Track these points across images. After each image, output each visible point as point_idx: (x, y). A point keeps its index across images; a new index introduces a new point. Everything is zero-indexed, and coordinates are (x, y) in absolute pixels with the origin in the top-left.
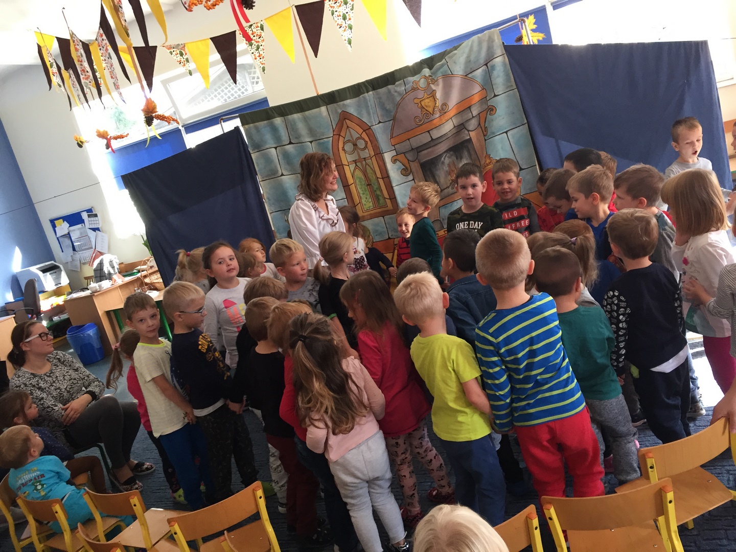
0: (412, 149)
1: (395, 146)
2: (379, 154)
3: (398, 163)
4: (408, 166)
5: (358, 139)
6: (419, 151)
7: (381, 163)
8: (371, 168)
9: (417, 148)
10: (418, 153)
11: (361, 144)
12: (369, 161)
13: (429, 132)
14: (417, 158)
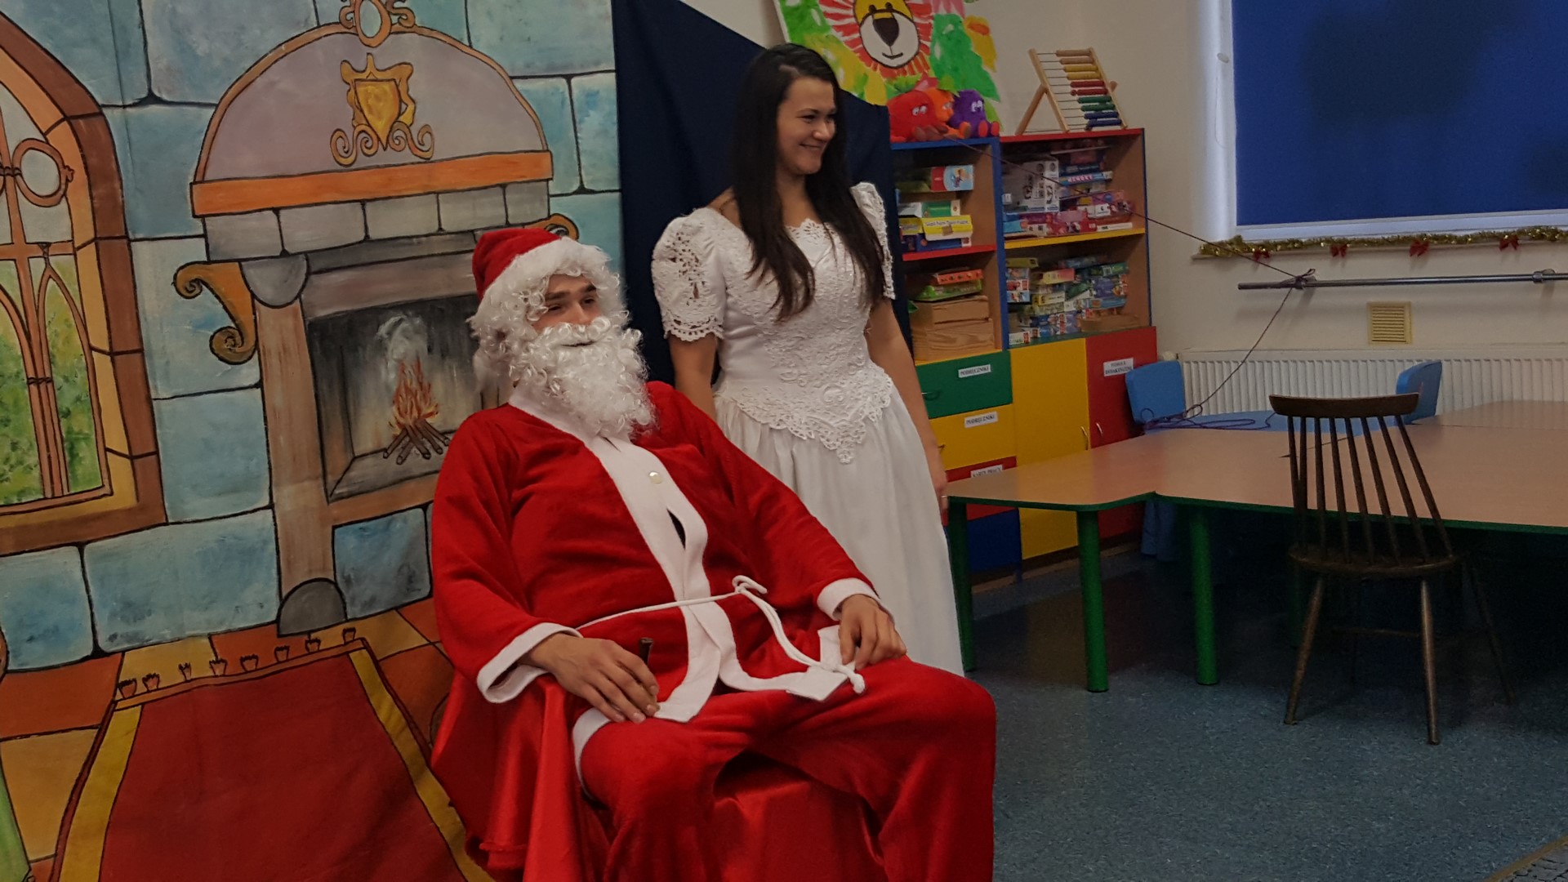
0: (284, 254)
2: (116, 241)
3: (203, 297)
4: (246, 318)
6: (317, 265)
9: (307, 255)
10: (308, 274)
12: (61, 263)
13: (363, 202)
14: (298, 296)
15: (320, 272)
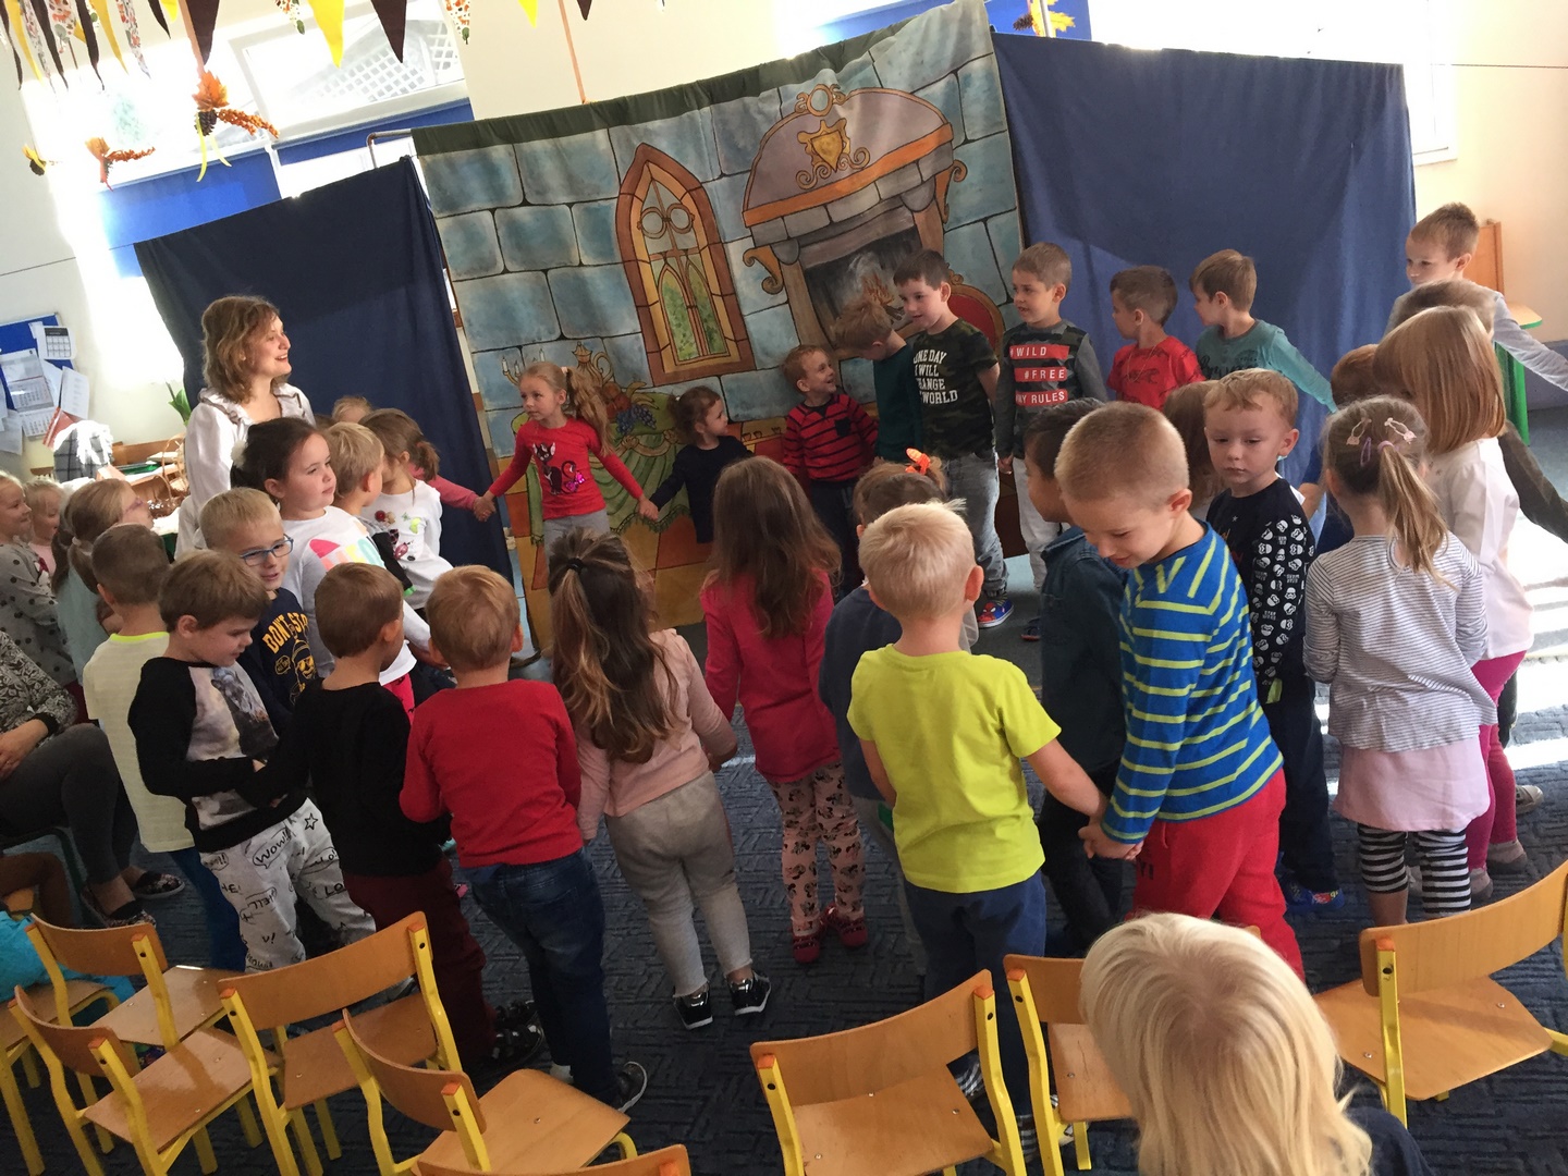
0: (789, 238)
1: (754, 229)
2: (717, 244)
3: (757, 264)
4: (777, 272)
5: (673, 207)
6: (802, 243)
7: (721, 264)
8: (698, 271)
9: (799, 238)
10: (799, 248)
11: (680, 220)
12: (695, 257)
13: (825, 205)
14: (798, 259)
15: (804, 246)
